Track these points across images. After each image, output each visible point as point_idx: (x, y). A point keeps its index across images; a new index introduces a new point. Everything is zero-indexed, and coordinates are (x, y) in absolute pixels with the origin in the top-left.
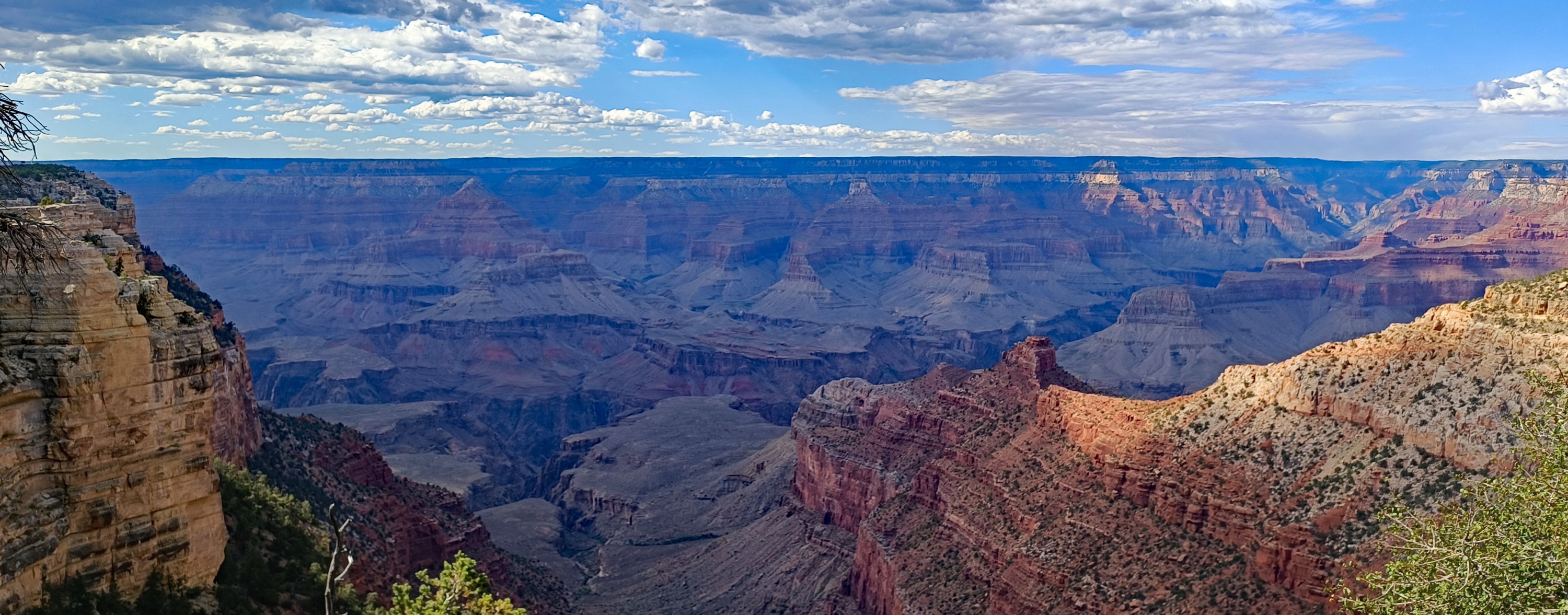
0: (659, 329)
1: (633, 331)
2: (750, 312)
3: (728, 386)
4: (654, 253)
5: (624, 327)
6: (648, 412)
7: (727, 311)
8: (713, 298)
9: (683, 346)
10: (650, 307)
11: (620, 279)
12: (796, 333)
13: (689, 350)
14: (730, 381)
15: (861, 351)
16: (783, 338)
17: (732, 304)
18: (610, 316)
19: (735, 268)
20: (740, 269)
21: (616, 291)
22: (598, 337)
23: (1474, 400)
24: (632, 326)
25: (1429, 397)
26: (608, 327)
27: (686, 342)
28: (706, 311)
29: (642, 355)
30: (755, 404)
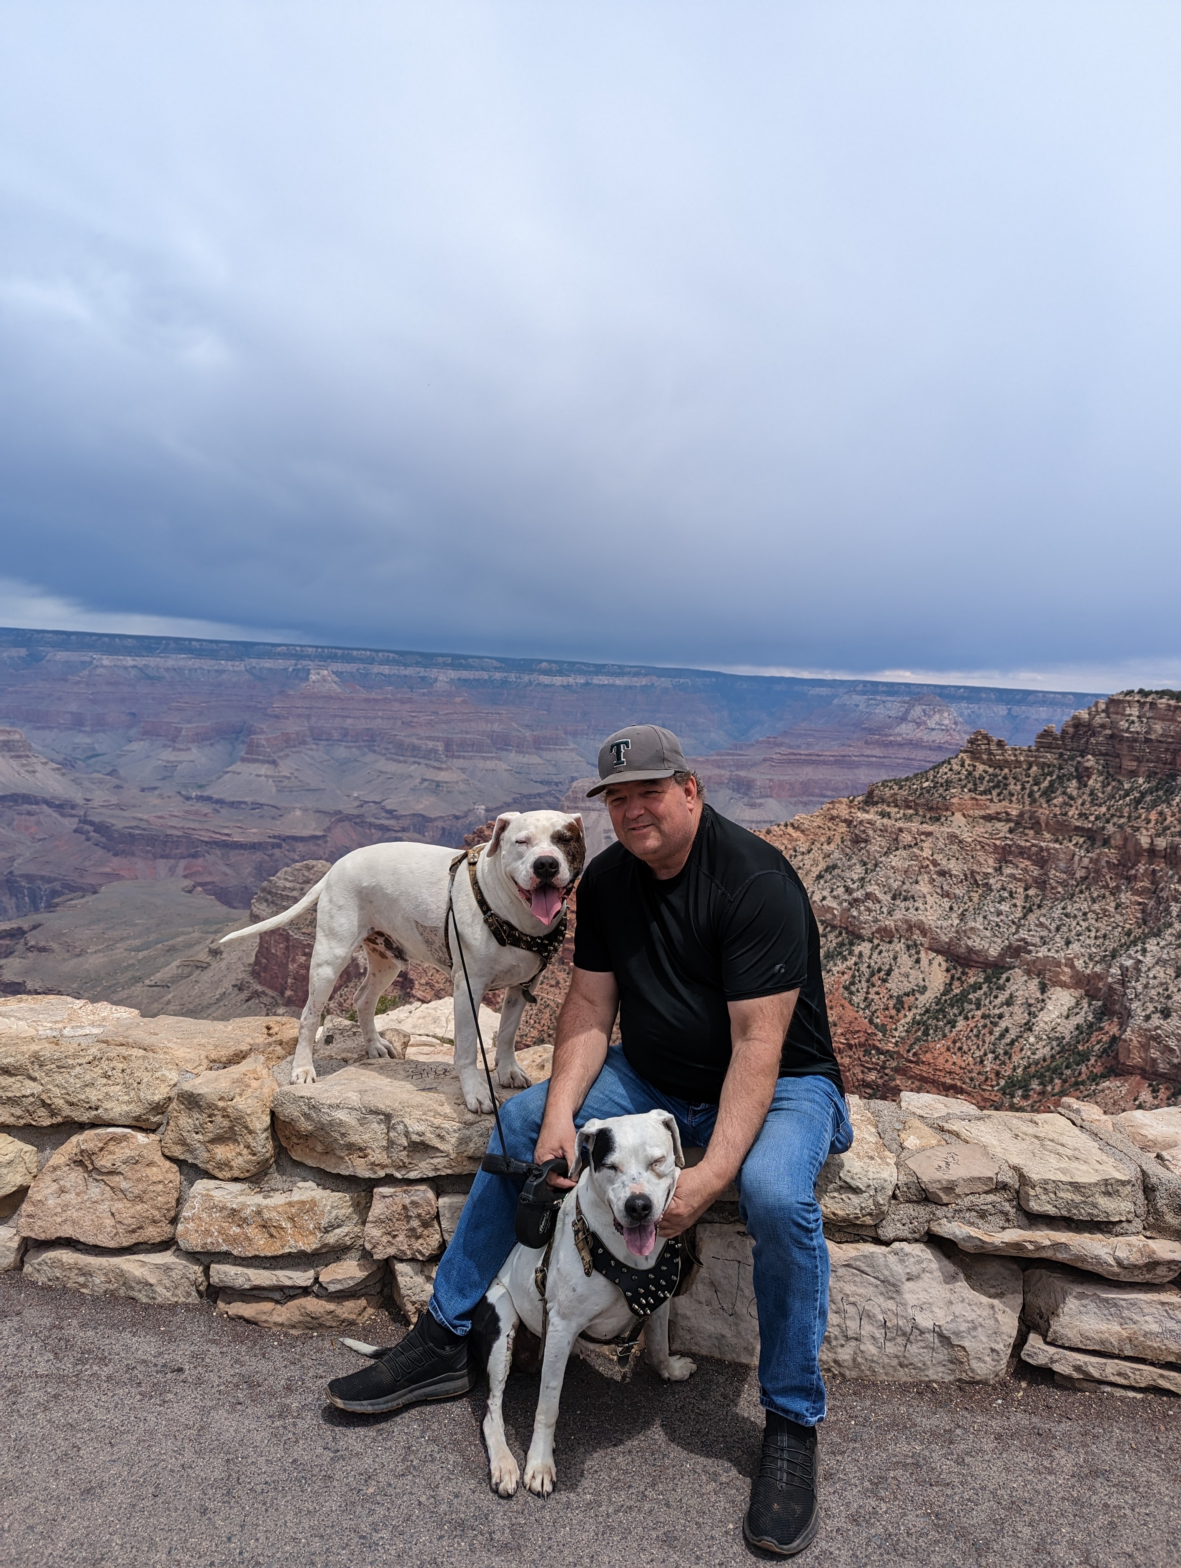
0: (103, 810)
1: (74, 812)
2: (205, 794)
3: (180, 870)
4: (98, 731)
5: (62, 807)
6: (90, 898)
7: (179, 793)
8: (164, 779)
9: (131, 828)
10: (93, 786)
11: (60, 757)
12: (252, 815)
13: (137, 832)
14: (183, 863)
15: (320, 834)
16: (239, 821)
17: (185, 786)
18: (48, 797)
19: (189, 749)
20: (194, 750)
21: (53, 769)
22: (33, 818)
23: (863, 879)
24: (73, 807)
25: (828, 876)
26: (45, 807)
27: (134, 824)
28: (157, 792)
29: (83, 837)
30: (209, 887)
